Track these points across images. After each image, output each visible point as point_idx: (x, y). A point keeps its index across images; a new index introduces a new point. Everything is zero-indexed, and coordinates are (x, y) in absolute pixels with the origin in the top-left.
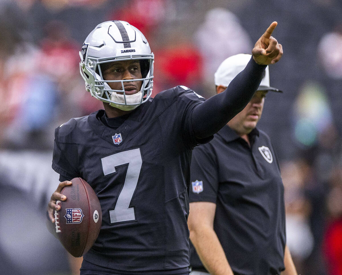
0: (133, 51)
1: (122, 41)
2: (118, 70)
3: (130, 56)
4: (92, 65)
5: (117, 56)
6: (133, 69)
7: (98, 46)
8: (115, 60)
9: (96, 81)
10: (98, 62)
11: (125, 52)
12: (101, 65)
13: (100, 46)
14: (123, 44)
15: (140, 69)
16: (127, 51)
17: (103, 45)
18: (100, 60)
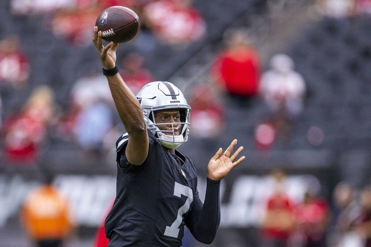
0: (179, 102)
1: (170, 94)
2: (165, 118)
3: (177, 105)
4: (147, 112)
5: (167, 105)
6: (175, 118)
7: (152, 98)
8: (166, 108)
9: (149, 124)
10: (152, 110)
11: (173, 102)
12: (154, 112)
13: (153, 98)
14: (171, 96)
15: (180, 118)
16: (174, 102)
17: (155, 97)
18: (153, 108)
